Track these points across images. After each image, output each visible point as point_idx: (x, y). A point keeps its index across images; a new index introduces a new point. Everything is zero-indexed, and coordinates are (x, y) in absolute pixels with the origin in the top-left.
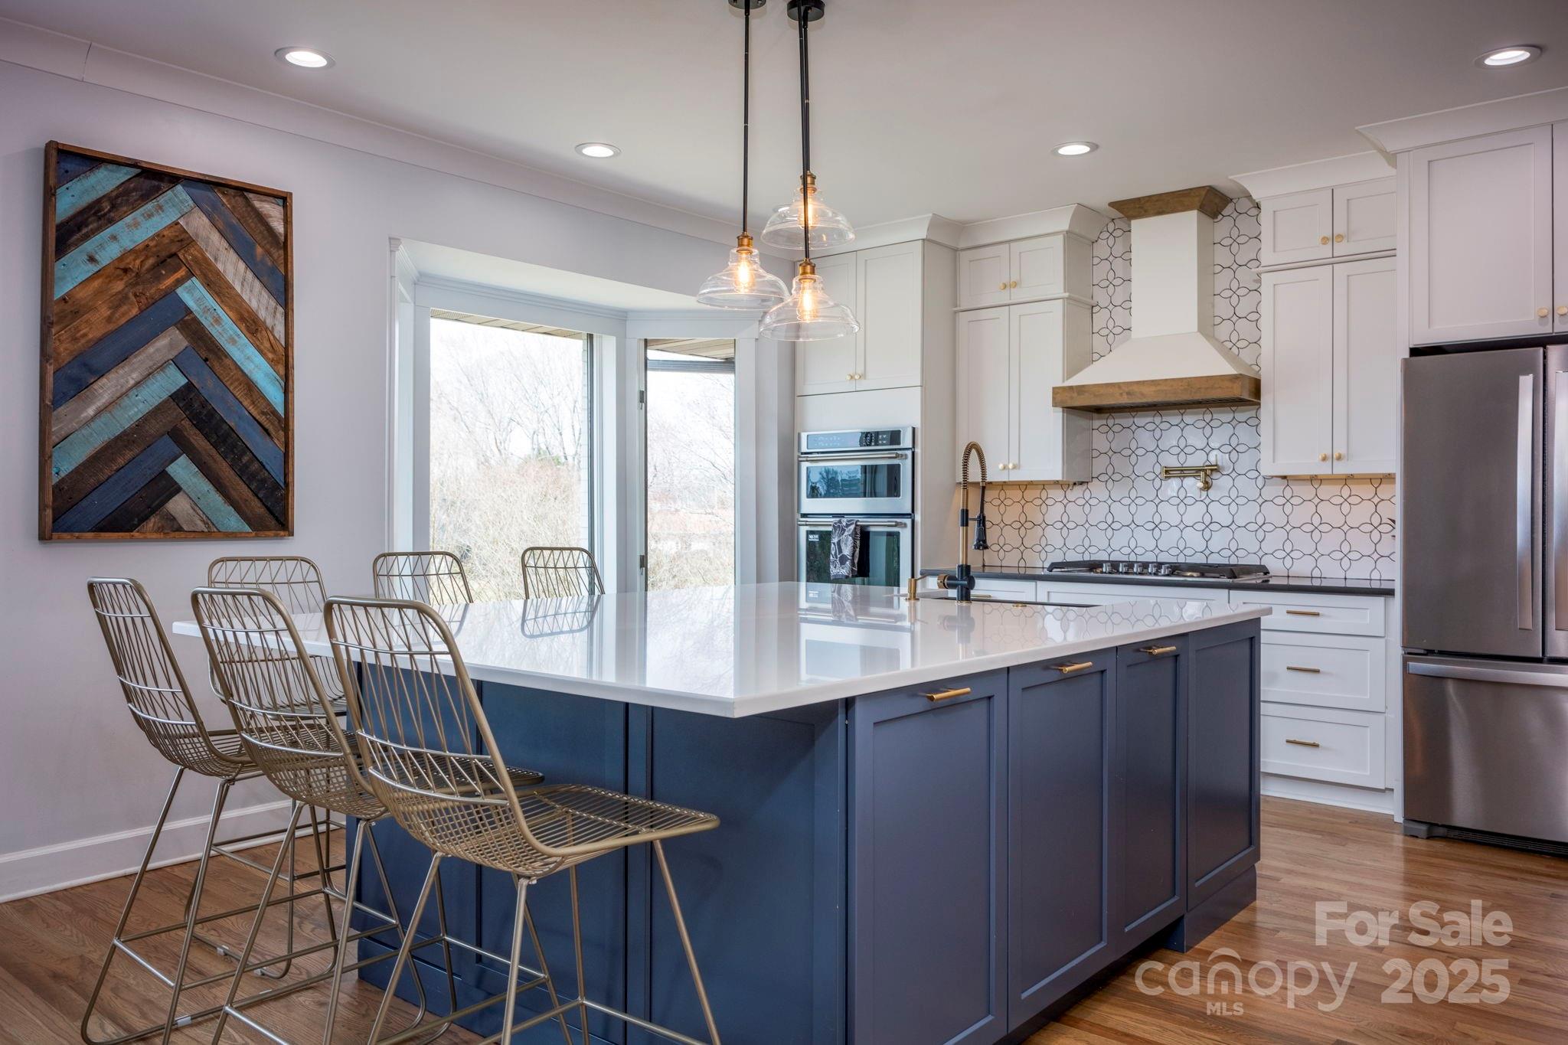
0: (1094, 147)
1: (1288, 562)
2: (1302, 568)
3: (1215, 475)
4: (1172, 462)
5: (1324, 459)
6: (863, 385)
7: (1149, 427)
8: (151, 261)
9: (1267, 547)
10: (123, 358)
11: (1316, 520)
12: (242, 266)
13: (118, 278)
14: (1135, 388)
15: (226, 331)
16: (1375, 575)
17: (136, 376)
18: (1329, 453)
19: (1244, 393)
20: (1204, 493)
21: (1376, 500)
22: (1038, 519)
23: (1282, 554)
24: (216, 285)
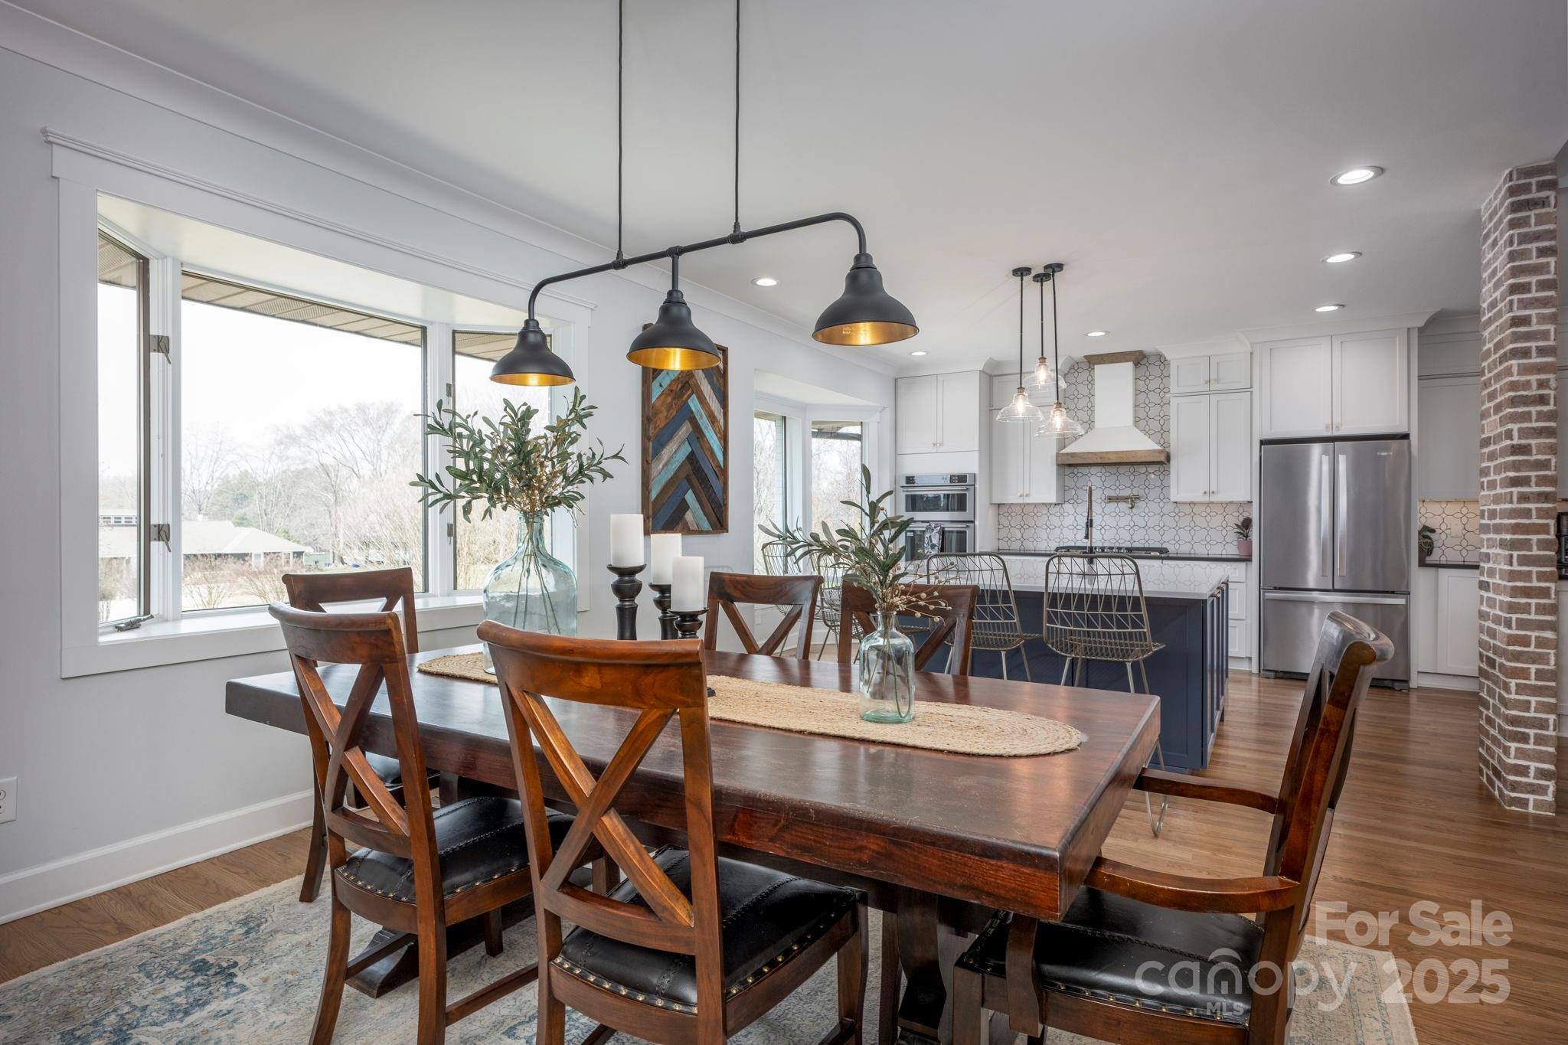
0: (1107, 332)
1: (1177, 546)
2: (1185, 549)
3: (1137, 501)
4: (1113, 494)
5: (1205, 493)
6: (942, 449)
7: (1098, 475)
8: (680, 386)
9: (1165, 538)
10: (670, 438)
11: (1192, 524)
12: (709, 387)
13: (669, 395)
14: (1105, 455)
15: (704, 422)
16: (1224, 552)
17: (675, 447)
18: (1207, 491)
19: (1162, 458)
20: (1130, 510)
21: (1225, 514)
22: (1032, 524)
23: (1173, 542)
24: (702, 400)
